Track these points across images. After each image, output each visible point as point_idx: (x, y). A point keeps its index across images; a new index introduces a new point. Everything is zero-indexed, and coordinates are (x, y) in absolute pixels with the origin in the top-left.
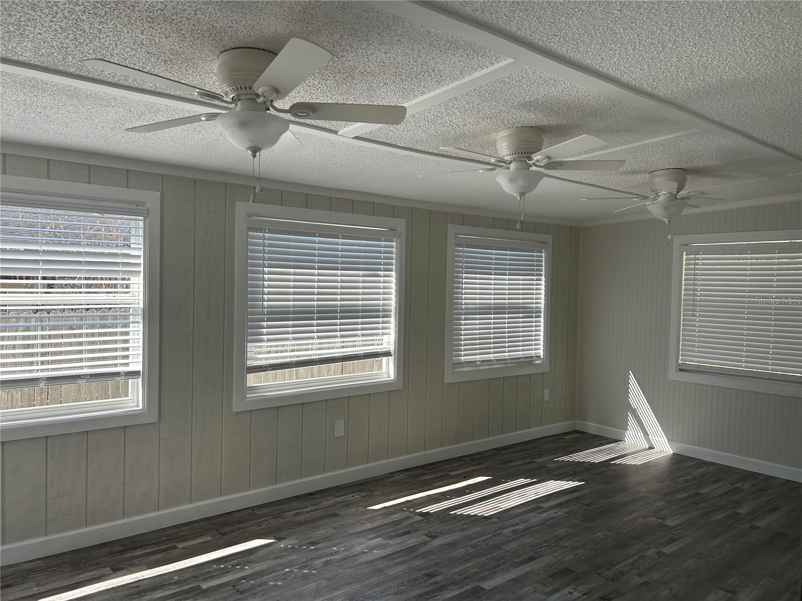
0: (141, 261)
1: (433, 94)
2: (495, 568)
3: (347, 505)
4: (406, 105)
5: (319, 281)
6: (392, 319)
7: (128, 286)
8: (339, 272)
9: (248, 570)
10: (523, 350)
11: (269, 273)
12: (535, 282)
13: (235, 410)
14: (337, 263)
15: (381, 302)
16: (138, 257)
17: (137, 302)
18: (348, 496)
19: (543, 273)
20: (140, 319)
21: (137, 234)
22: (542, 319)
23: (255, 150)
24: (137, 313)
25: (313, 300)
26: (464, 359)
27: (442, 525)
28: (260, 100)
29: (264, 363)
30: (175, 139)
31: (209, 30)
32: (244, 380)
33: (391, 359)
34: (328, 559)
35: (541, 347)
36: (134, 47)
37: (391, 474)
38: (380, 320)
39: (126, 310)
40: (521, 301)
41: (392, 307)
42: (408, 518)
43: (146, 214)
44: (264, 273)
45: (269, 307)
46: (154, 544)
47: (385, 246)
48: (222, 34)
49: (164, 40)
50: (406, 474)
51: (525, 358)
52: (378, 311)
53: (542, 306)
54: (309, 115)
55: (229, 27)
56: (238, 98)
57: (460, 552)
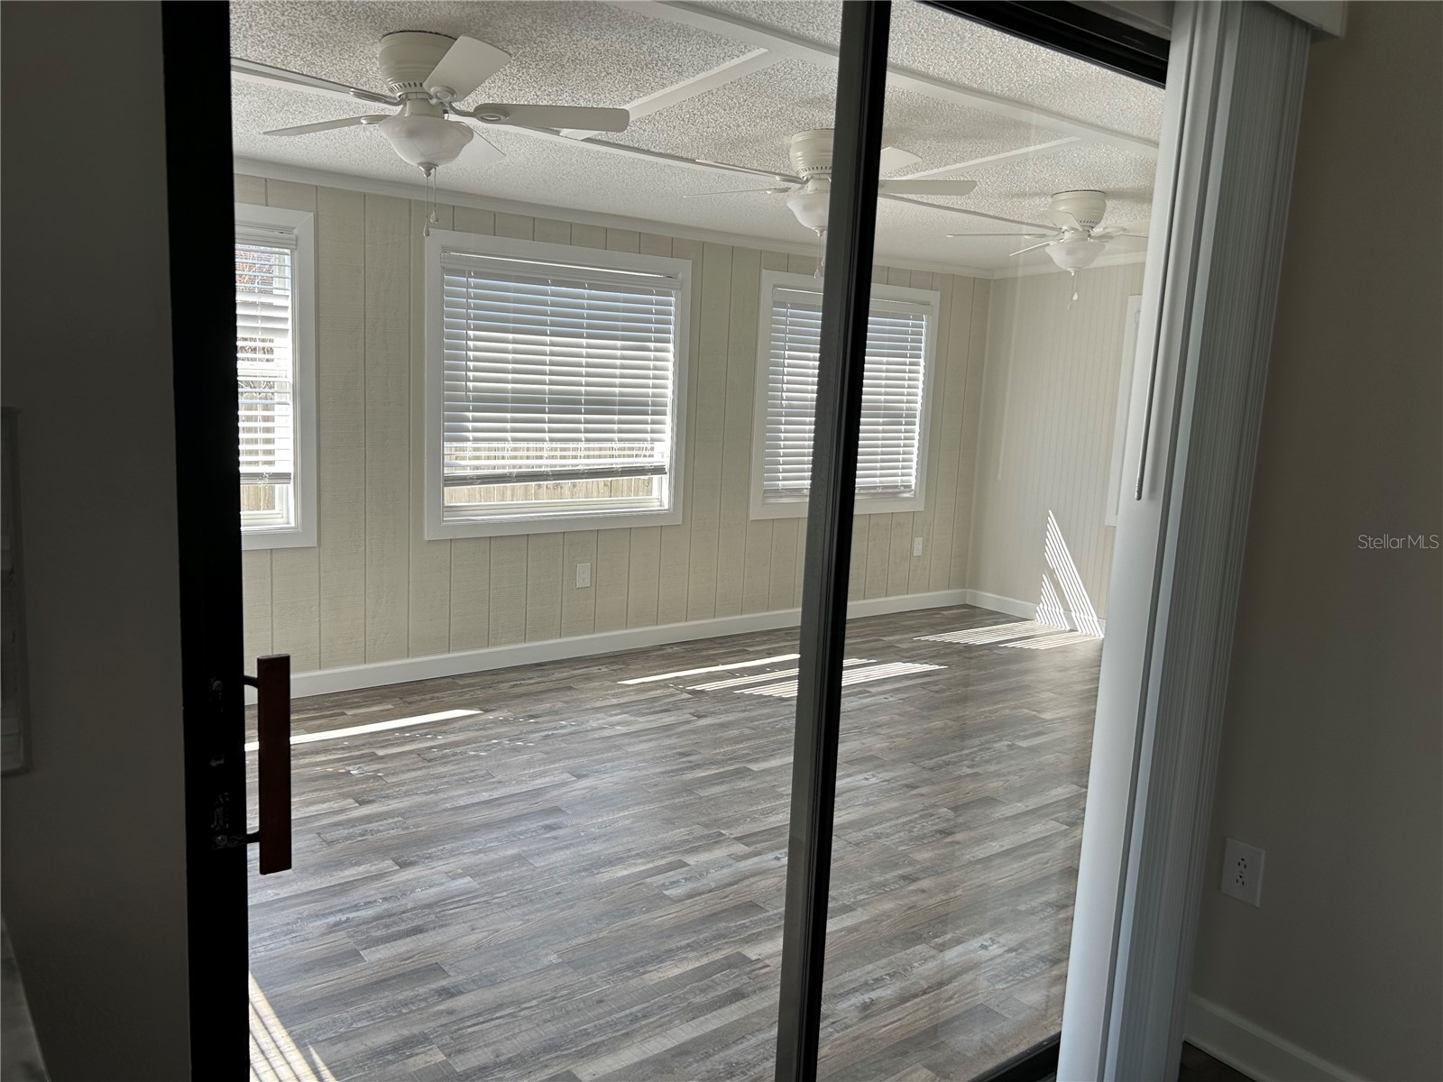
0: (288, 314)
1: (675, 87)
2: (774, 750)
3: (588, 678)
4: (626, 107)
5: (552, 354)
6: (668, 418)
7: (271, 351)
8: (584, 341)
9: (441, 740)
10: (882, 476)
11: (476, 339)
12: (907, 368)
13: (426, 538)
14: (581, 326)
15: (650, 391)
16: (285, 308)
17: (284, 375)
18: (592, 669)
19: (922, 353)
20: (289, 398)
21: (282, 275)
22: (917, 428)
23: (429, 167)
24: (284, 390)
25: (543, 383)
26: (783, 485)
27: (718, 704)
28: (434, 101)
29: (469, 472)
30: (332, 138)
31: (365, 12)
32: (440, 496)
33: (666, 478)
34: (550, 733)
35: (913, 471)
36: (273, 28)
37: (662, 647)
38: (649, 418)
39: (270, 385)
40: (882, 398)
41: (668, 400)
42: (672, 695)
43: (294, 245)
44: (468, 338)
45: (476, 390)
46: (314, 709)
47: (658, 303)
48: (383, 16)
49: (311, 21)
50: (683, 647)
51: (884, 487)
52: (646, 404)
53: (918, 406)
54: (500, 119)
55: (390, 10)
56: (407, 97)
57: (734, 732)
